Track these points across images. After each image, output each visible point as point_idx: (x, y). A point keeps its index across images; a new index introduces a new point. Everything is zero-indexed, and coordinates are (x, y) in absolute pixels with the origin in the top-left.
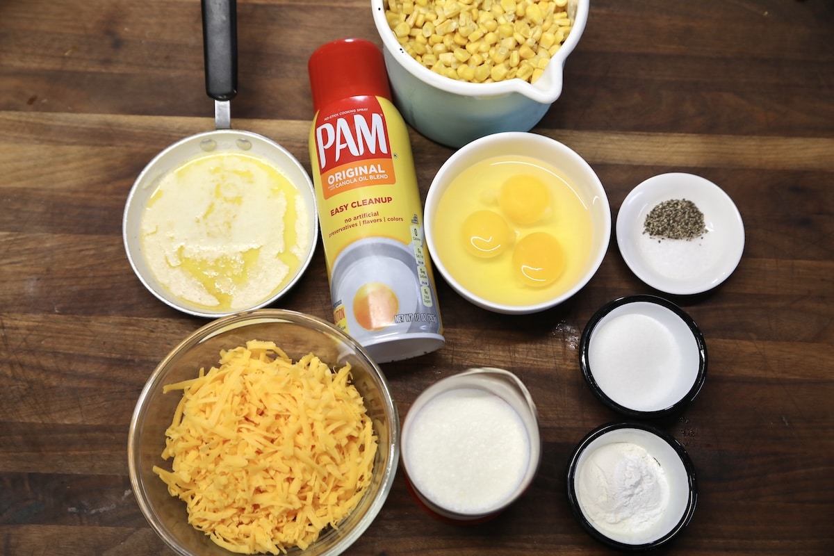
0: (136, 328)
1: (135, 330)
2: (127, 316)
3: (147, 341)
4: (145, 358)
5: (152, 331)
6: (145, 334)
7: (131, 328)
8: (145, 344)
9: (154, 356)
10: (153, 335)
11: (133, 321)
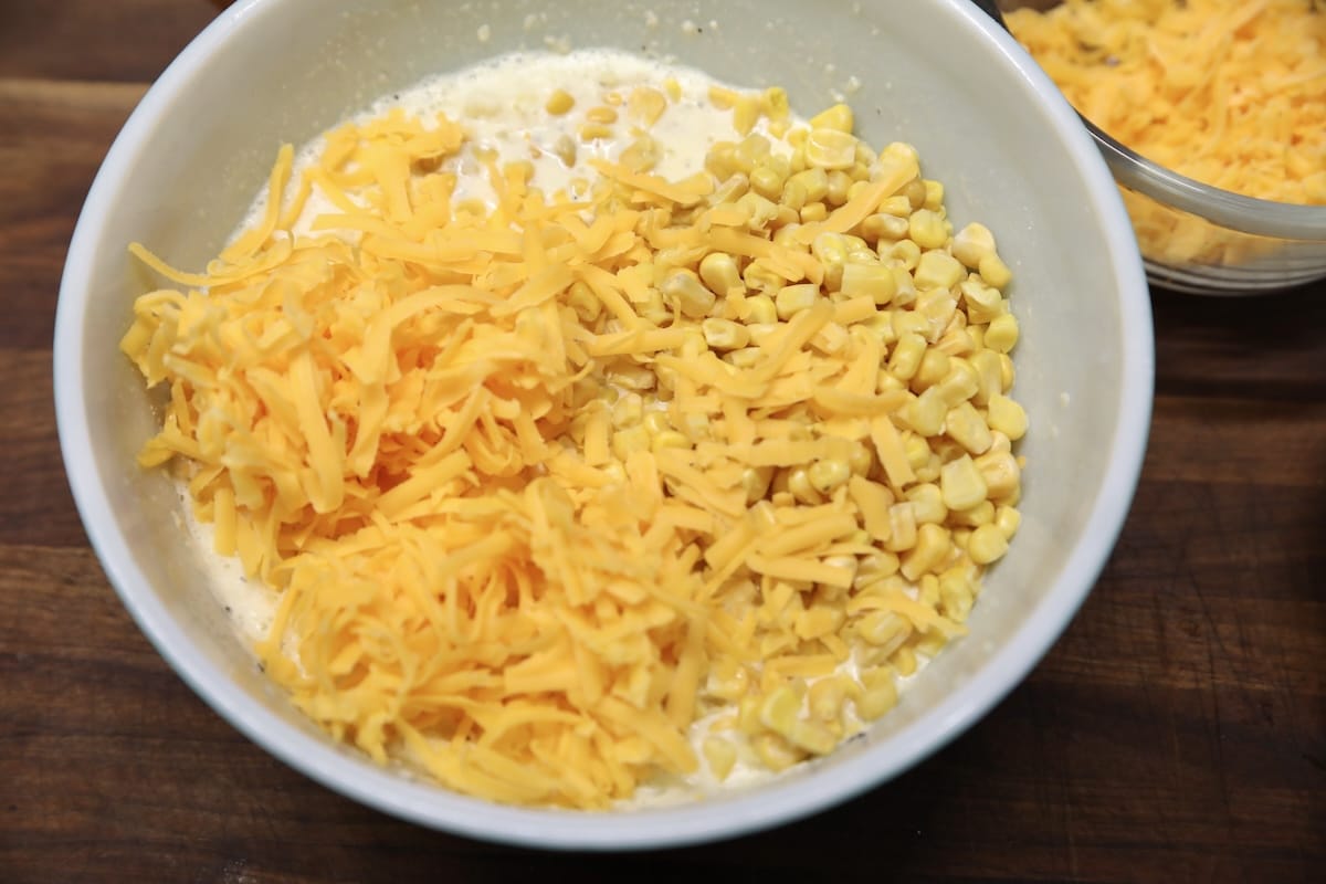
0: (27, 573)
1: (24, 578)
2: (9, 542)
3: (54, 607)
4: (45, 651)
5: (69, 582)
6: (50, 587)
7: (15, 572)
8: (46, 615)
9: (67, 645)
10: (71, 591)
11: (22, 557)
